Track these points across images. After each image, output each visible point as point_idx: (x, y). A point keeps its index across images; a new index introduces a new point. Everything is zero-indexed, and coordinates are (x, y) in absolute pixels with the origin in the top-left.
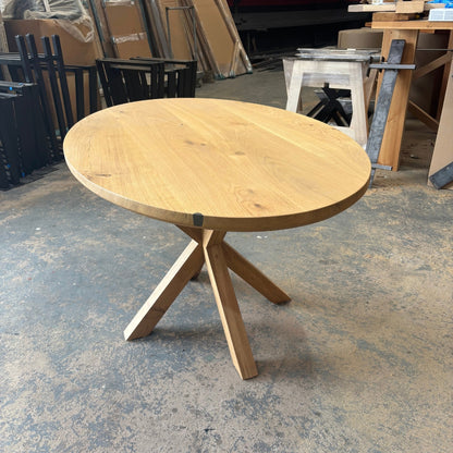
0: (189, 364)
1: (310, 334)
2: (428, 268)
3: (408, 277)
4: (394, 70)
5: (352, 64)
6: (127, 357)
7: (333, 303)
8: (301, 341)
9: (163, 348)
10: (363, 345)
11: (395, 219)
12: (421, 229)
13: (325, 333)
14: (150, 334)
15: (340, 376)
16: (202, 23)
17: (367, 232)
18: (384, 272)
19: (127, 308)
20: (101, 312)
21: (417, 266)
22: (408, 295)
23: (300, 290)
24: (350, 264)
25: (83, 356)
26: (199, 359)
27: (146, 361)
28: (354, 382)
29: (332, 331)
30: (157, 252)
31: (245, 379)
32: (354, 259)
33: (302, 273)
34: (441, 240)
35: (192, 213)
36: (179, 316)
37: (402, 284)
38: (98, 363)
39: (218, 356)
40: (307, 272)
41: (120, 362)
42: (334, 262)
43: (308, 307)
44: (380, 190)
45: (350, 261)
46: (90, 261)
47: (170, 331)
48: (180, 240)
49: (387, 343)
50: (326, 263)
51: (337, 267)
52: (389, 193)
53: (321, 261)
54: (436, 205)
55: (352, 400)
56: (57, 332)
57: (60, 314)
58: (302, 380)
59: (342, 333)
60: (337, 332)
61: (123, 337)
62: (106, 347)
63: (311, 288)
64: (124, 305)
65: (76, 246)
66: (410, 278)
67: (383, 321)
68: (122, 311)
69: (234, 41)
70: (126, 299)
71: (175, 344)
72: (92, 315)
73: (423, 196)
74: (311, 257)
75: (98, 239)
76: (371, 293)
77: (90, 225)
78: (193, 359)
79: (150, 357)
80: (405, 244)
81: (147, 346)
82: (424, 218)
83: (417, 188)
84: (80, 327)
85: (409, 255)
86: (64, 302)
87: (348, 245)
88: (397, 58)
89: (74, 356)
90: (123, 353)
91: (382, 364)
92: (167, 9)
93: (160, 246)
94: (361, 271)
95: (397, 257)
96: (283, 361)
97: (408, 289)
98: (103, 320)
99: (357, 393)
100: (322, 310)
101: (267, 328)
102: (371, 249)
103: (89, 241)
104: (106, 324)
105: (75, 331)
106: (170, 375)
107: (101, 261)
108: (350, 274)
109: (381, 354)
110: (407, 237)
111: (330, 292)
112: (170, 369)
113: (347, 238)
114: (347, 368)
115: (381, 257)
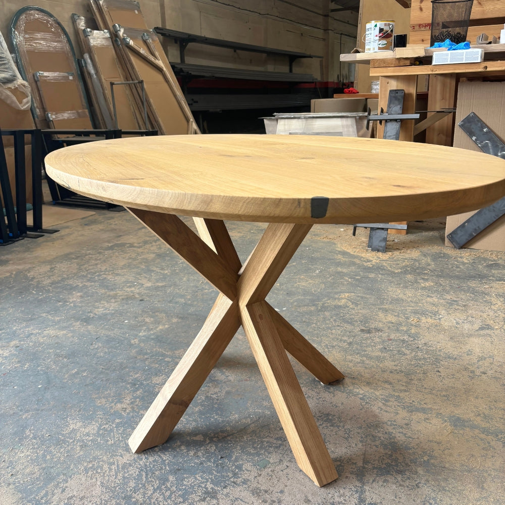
0: (235, 475)
1: (385, 417)
2: (488, 327)
3: (472, 339)
4: (396, 120)
5: (344, 120)
6: (140, 475)
7: (398, 377)
8: (377, 426)
9: (191, 457)
10: (458, 422)
11: (427, 280)
12: (460, 288)
13: (403, 414)
14: (167, 442)
15: (447, 465)
16: (151, 100)
17: (401, 296)
18: (441, 336)
19: (125, 409)
20: (88, 419)
21: (476, 327)
22: (481, 359)
23: (351, 365)
24: (398, 330)
25: (71, 483)
26: (247, 466)
27: (171, 478)
28: (469, 471)
29: (411, 409)
30: (148, 338)
31: (323, 486)
32: (400, 324)
33: (345, 345)
34: (488, 298)
35: (311, 197)
36: (200, 413)
37: (468, 347)
38: (98, 490)
39: (274, 458)
40: (350, 344)
41: (132, 484)
42: (378, 330)
43: (368, 384)
44: (397, 253)
45: (397, 327)
46: (58, 355)
47: (194, 433)
48: (175, 320)
49: (486, 417)
50: (369, 332)
51: (384, 335)
52: (407, 256)
53: (362, 331)
54: (464, 264)
55: (477, 496)
56: (23, 454)
57: (24, 428)
58: (399, 478)
59: (424, 411)
60: (417, 410)
61: (127, 449)
62: (106, 467)
63: (363, 362)
64: (119, 406)
65: (33, 338)
66: (475, 340)
67: (467, 391)
68: (117, 414)
69: (188, 120)
70: (119, 398)
71: (207, 451)
72: (74, 424)
73: (445, 256)
74: (349, 327)
75: (64, 328)
76: (437, 360)
77: (48, 312)
78: (240, 467)
79: (175, 472)
80: (451, 304)
81: (167, 457)
82: (458, 277)
83: (435, 249)
84: (59, 443)
85: (460, 316)
86: (27, 411)
87: (386, 311)
88: (397, 108)
89: (57, 486)
90: (133, 471)
91: (492, 443)
92: (112, 84)
93: (149, 330)
94: (415, 337)
95: (448, 320)
96: (364, 454)
97: (477, 351)
98: (93, 428)
99: (480, 485)
100: (387, 386)
101: (328, 415)
102: (415, 312)
103: (51, 332)
104: (98, 434)
105: (52, 449)
106: (213, 495)
107: (72, 355)
108: (403, 341)
109: (485, 431)
110: (448, 297)
111: (389, 364)
112: (210, 486)
113: (382, 303)
114: (451, 455)
115: (429, 320)
